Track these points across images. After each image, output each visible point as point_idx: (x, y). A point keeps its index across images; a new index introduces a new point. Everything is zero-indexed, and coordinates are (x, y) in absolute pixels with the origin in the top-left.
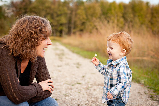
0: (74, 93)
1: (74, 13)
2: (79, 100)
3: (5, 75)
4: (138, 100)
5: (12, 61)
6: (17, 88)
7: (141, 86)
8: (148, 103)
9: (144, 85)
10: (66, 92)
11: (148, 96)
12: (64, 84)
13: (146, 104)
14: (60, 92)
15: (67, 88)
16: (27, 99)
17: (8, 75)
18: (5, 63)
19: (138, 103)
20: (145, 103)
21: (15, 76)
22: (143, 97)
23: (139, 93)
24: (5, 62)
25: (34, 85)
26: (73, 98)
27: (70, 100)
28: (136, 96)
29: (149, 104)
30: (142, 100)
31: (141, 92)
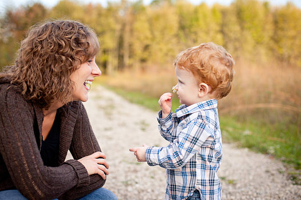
0: (142, 178)
1: (128, 28)
2: (153, 191)
3: (13, 146)
4: (268, 185)
5: (27, 117)
6: (38, 171)
7: (270, 158)
8: (289, 191)
9: (274, 156)
10: (126, 176)
11: (287, 177)
12: (120, 162)
13: (284, 192)
14: (115, 178)
15: (127, 169)
16: (58, 193)
17: (19, 144)
18: (14, 121)
19: (268, 191)
20: (282, 191)
21: (33, 147)
22: (277, 180)
23: (267, 172)
24: (13, 119)
25: (69, 164)
26: (142, 187)
27: (136, 192)
28: (262, 177)
29: (291, 193)
30: (275, 185)
31: (270, 169)
